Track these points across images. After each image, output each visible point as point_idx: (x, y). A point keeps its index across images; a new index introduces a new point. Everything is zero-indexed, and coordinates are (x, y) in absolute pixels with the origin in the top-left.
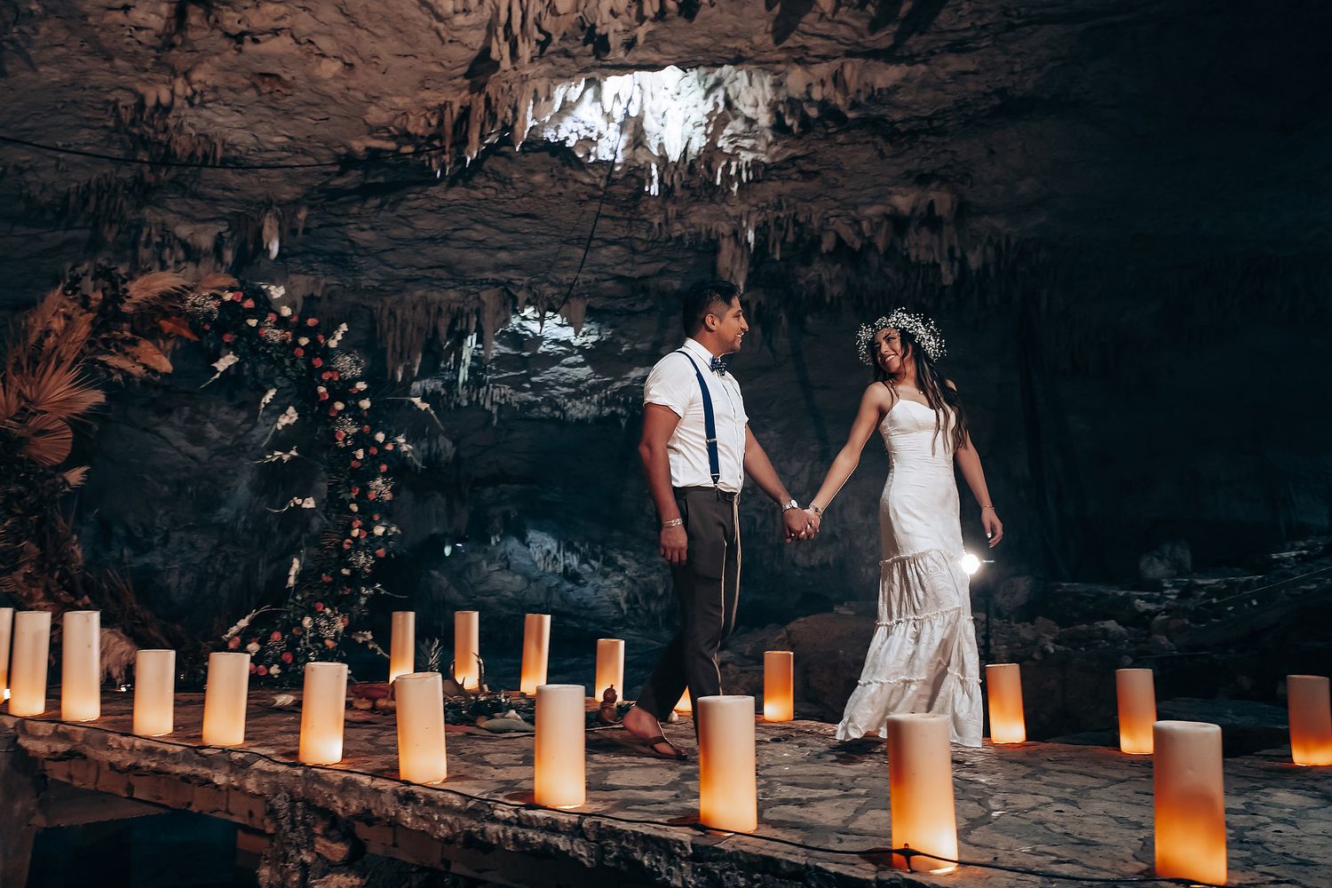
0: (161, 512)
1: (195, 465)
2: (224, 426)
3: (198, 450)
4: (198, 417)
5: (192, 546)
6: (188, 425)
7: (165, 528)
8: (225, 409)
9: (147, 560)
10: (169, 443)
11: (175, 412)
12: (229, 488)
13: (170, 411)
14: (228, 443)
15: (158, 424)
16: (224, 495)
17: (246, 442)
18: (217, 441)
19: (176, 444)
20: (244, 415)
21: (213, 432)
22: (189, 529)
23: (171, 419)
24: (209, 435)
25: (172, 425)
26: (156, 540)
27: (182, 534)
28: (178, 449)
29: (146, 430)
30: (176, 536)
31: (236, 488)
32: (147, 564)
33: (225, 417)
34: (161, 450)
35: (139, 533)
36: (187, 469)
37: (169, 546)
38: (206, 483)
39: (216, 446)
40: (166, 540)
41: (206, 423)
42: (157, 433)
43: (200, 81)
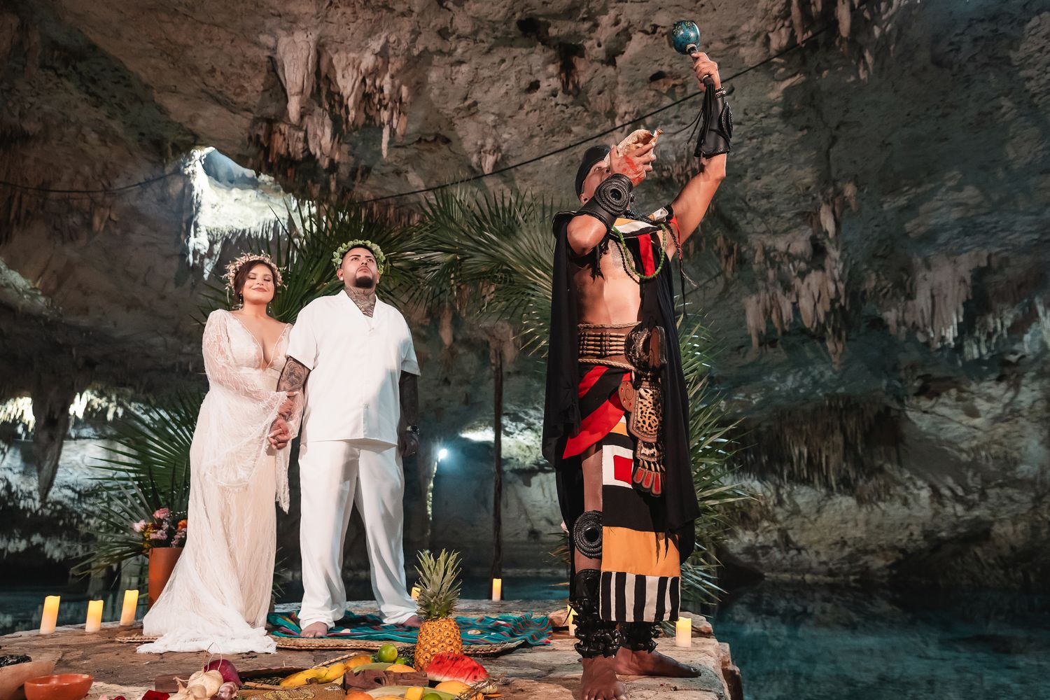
0: (970, 474)
1: (979, 434)
2: (990, 399)
3: (977, 421)
4: (965, 395)
5: (1011, 499)
6: (960, 403)
7: (979, 487)
8: (986, 384)
9: (976, 513)
10: (949, 419)
11: (944, 394)
12: (1018, 449)
13: (938, 395)
14: (999, 411)
15: (932, 407)
16: (1016, 454)
17: (1018, 408)
18: (988, 412)
19: (957, 419)
20: (1003, 385)
21: (982, 405)
22: (1001, 486)
23: (941, 400)
24: (979, 408)
25: (944, 405)
26: (976, 496)
27: (998, 490)
28: (960, 423)
29: (925, 412)
30: (992, 492)
31: (1026, 448)
32: (977, 517)
33: (989, 391)
34: (946, 426)
35: (960, 492)
36: (974, 437)
37: (990, 500)
38: (996, 446)
39: (990, 416)
40: (984, 495)
41: (973, 398)
42: (934, 413)
43: (626, 113)
